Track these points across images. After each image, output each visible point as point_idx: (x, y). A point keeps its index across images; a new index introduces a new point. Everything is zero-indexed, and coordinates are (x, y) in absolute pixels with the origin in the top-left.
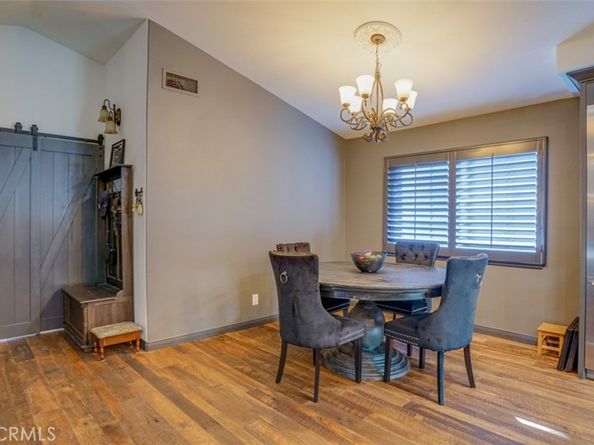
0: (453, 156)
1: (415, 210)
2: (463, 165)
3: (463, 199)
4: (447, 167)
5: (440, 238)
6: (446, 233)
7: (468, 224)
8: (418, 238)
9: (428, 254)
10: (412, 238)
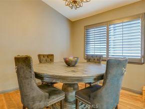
0: (108, 23)
1: (95, 44)
2: (112, 26)
3: (112, 38)
4: (106, 28)
5: (103, 53)
6: (105, 51)
7: (114, 48)
8: (96, 53)
9: (99, 58)
10: (93, 53)
